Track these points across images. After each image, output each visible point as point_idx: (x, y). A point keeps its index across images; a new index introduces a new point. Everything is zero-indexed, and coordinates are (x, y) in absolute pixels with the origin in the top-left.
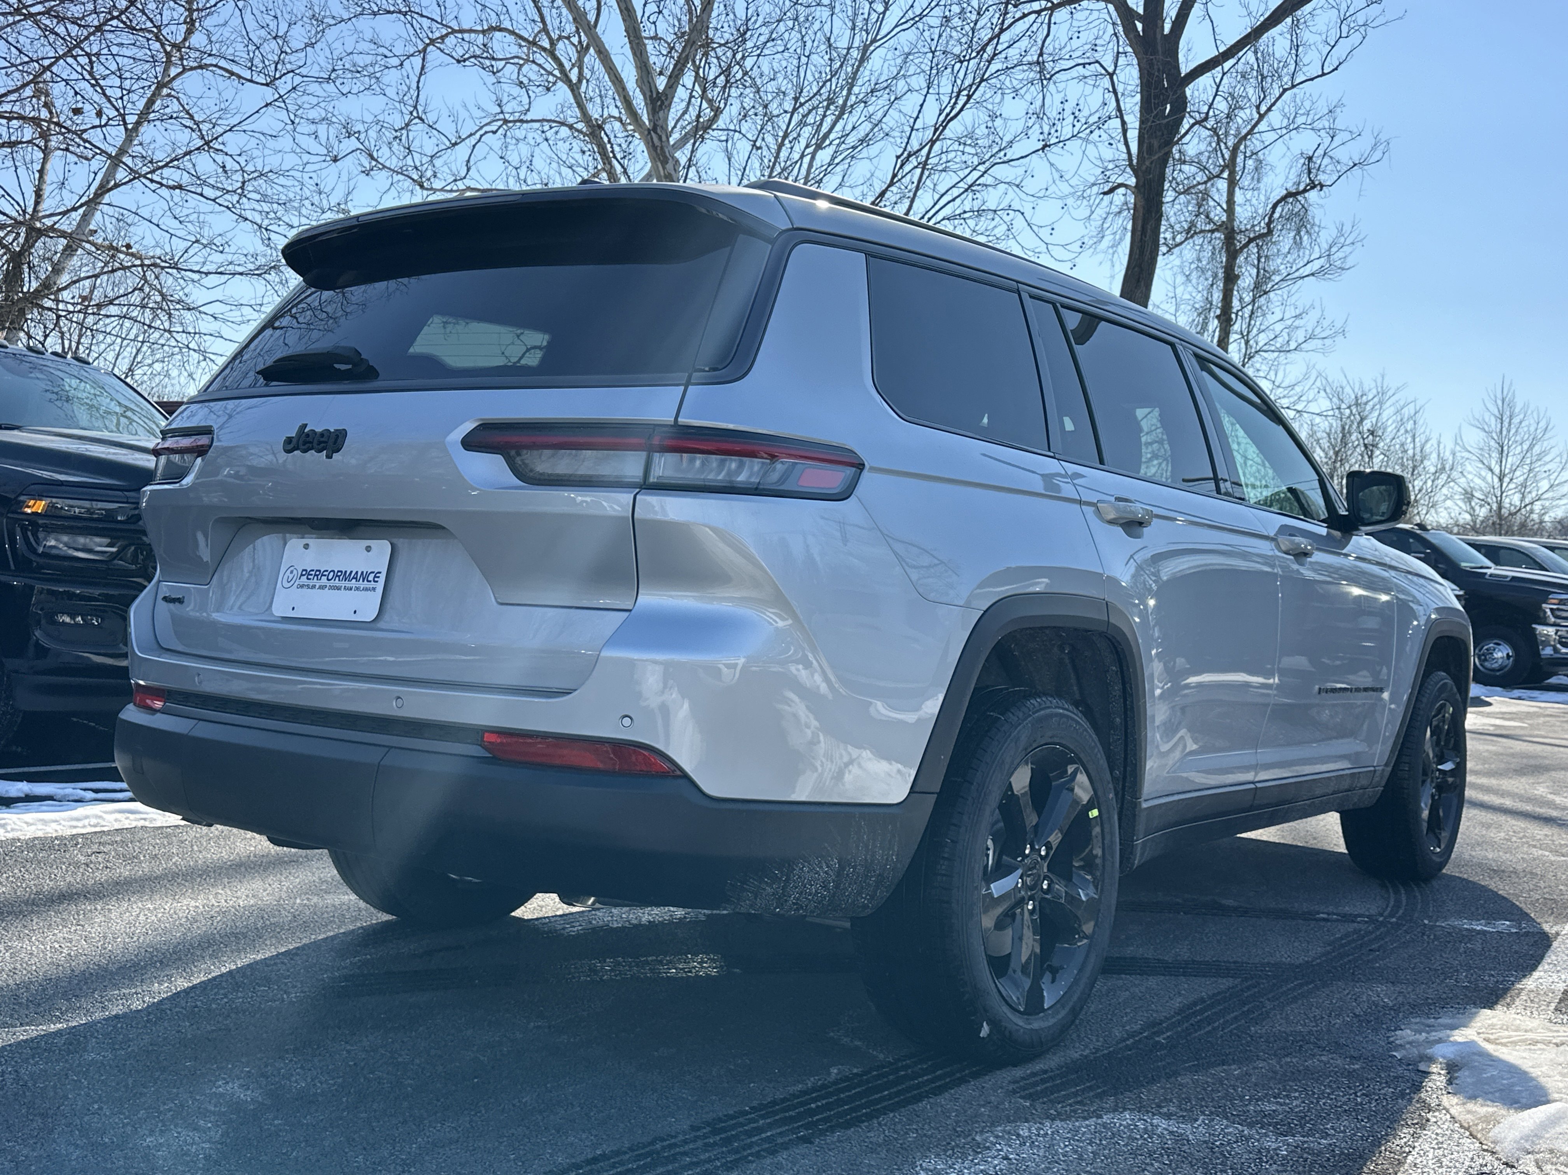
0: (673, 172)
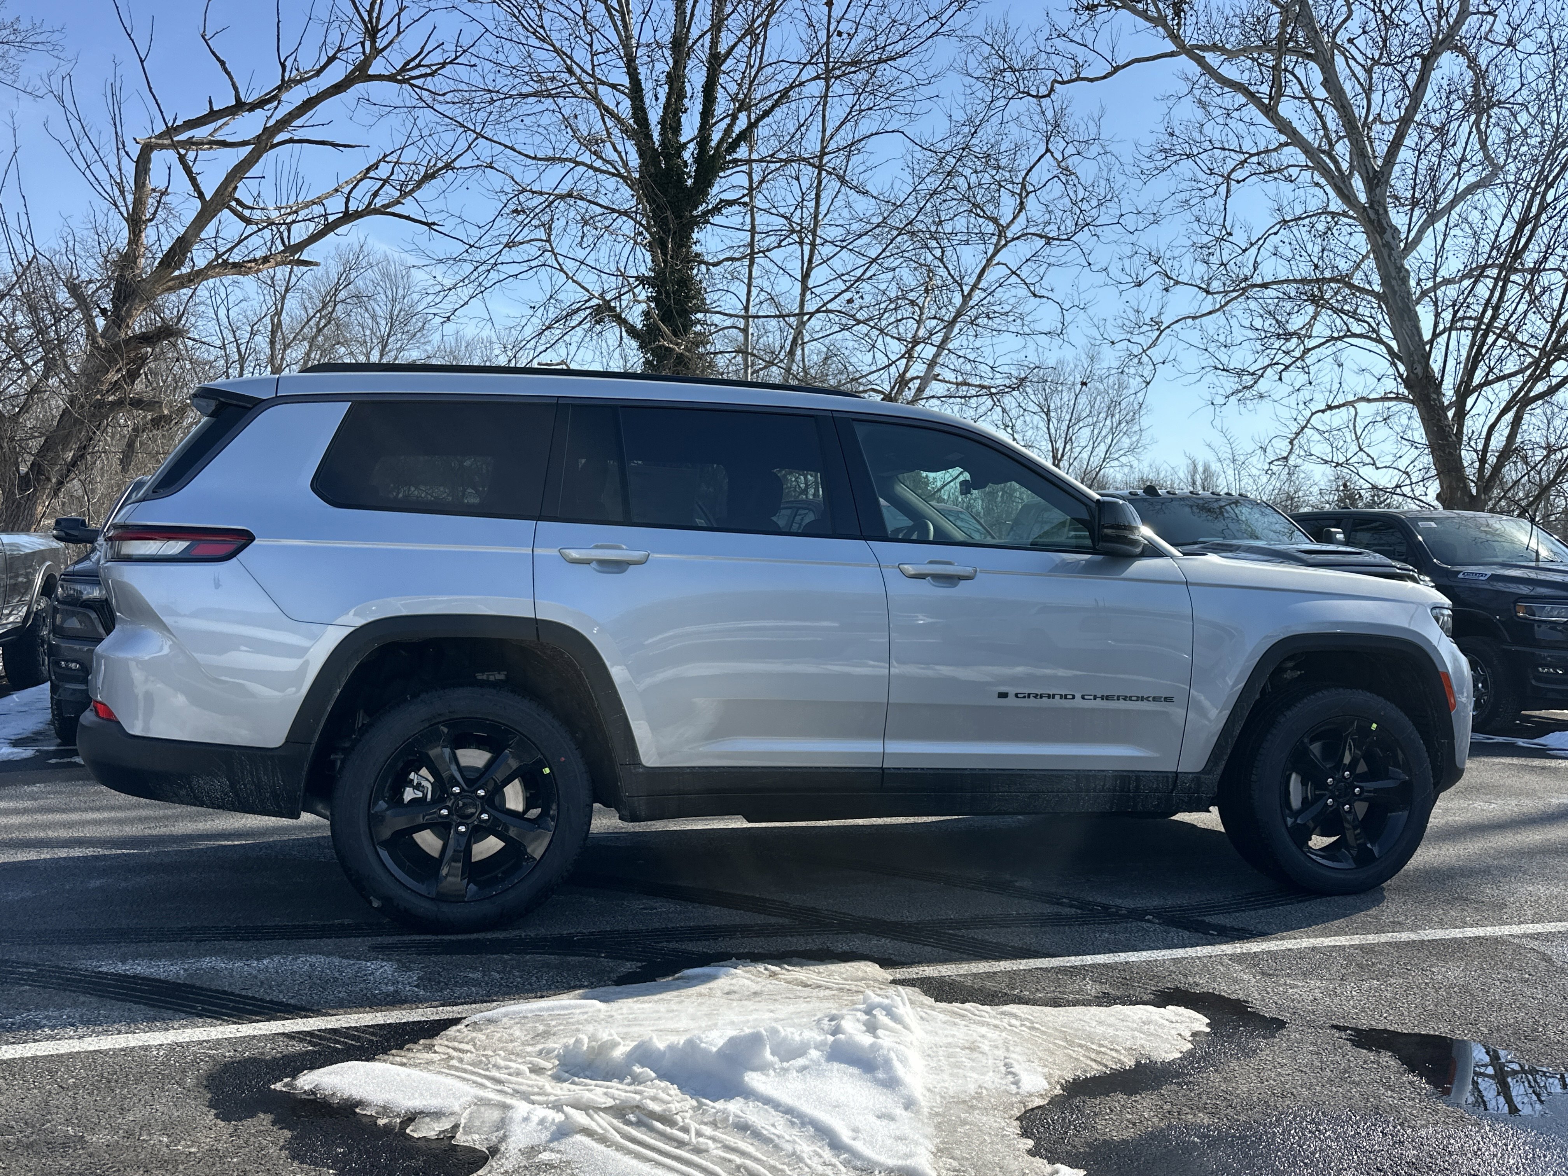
0: (1391, 240)
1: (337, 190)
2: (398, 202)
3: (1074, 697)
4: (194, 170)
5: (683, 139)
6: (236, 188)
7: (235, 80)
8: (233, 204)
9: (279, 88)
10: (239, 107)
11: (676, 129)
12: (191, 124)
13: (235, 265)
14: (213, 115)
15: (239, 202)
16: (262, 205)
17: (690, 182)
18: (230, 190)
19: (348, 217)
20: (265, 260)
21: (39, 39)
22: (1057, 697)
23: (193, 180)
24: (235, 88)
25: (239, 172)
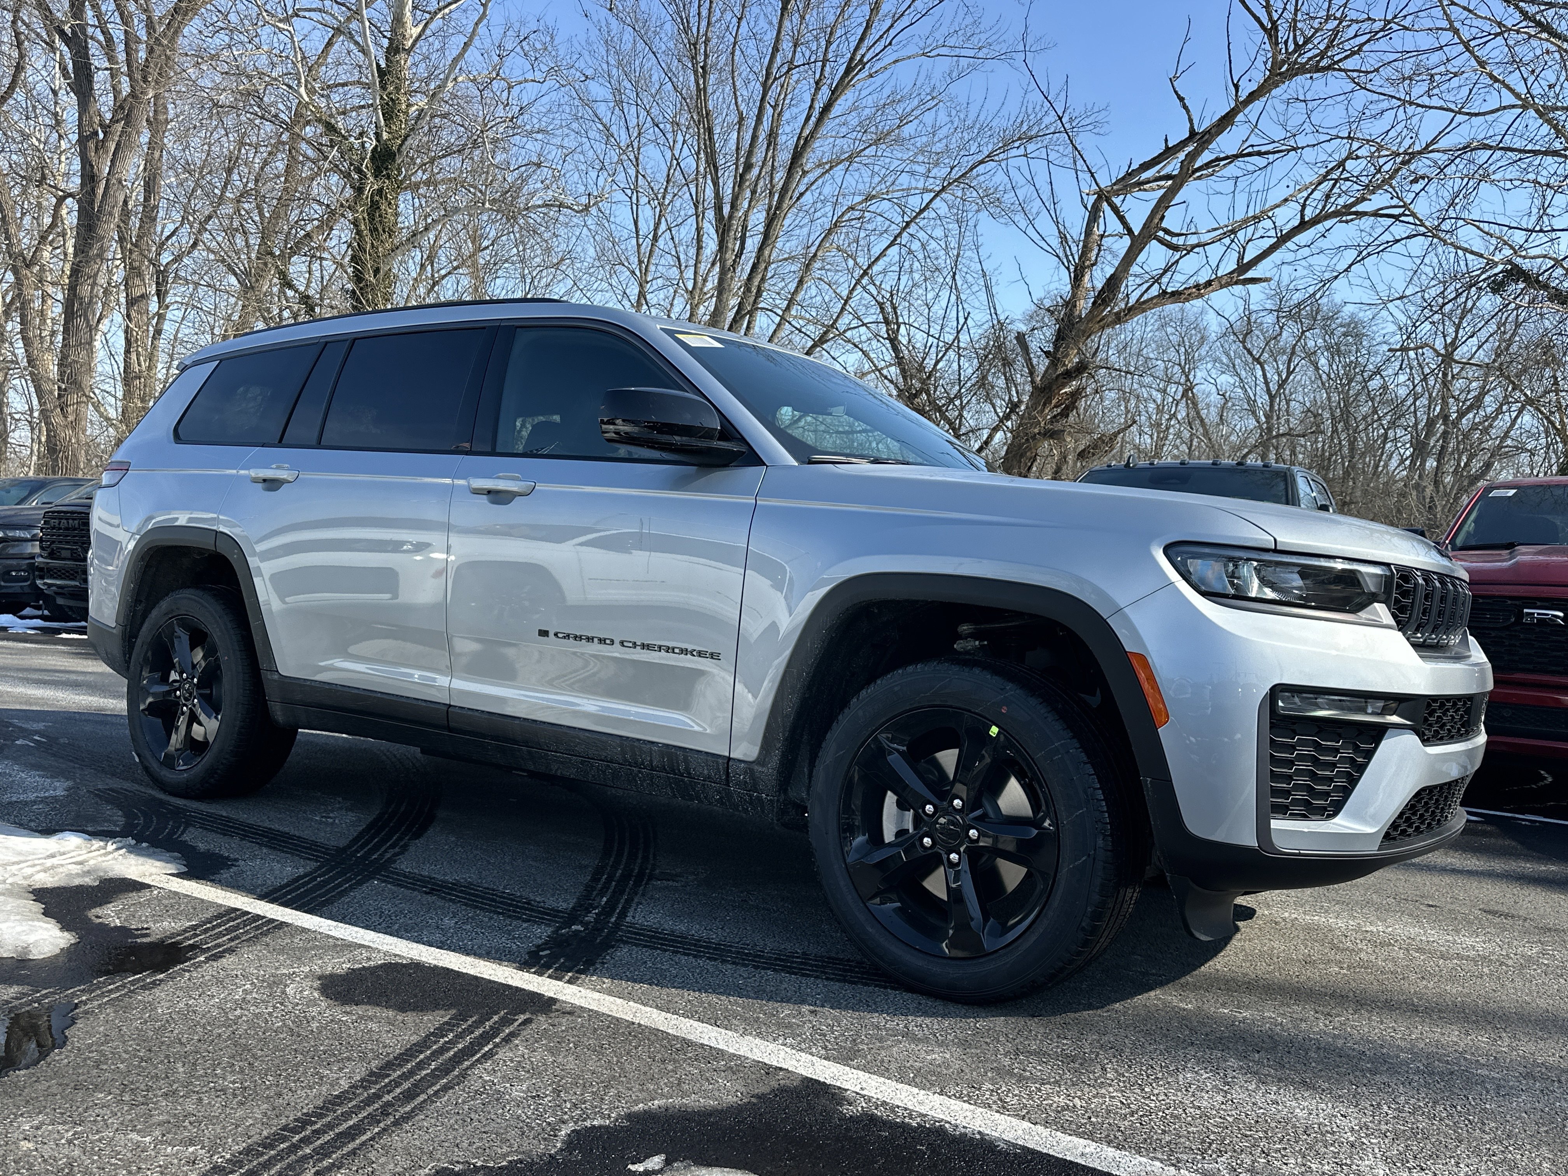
1: (1288, 200)
2: (1363, 199)
4: (1123, 212)
6: (1163, 217)
7: (1192, 115)
8: (1161, 234)
10: (1190, 137)
12: (1144, 166)
13: (1173, 294)
14: (1166, 153)
15: (1167, 231)
16: (1193, 230)
18: (1156, 221)
19: (1303, 225)
20: (1209, 283)
23: (1122, 219)
24: (1191, 121)
25: (1163, 204)
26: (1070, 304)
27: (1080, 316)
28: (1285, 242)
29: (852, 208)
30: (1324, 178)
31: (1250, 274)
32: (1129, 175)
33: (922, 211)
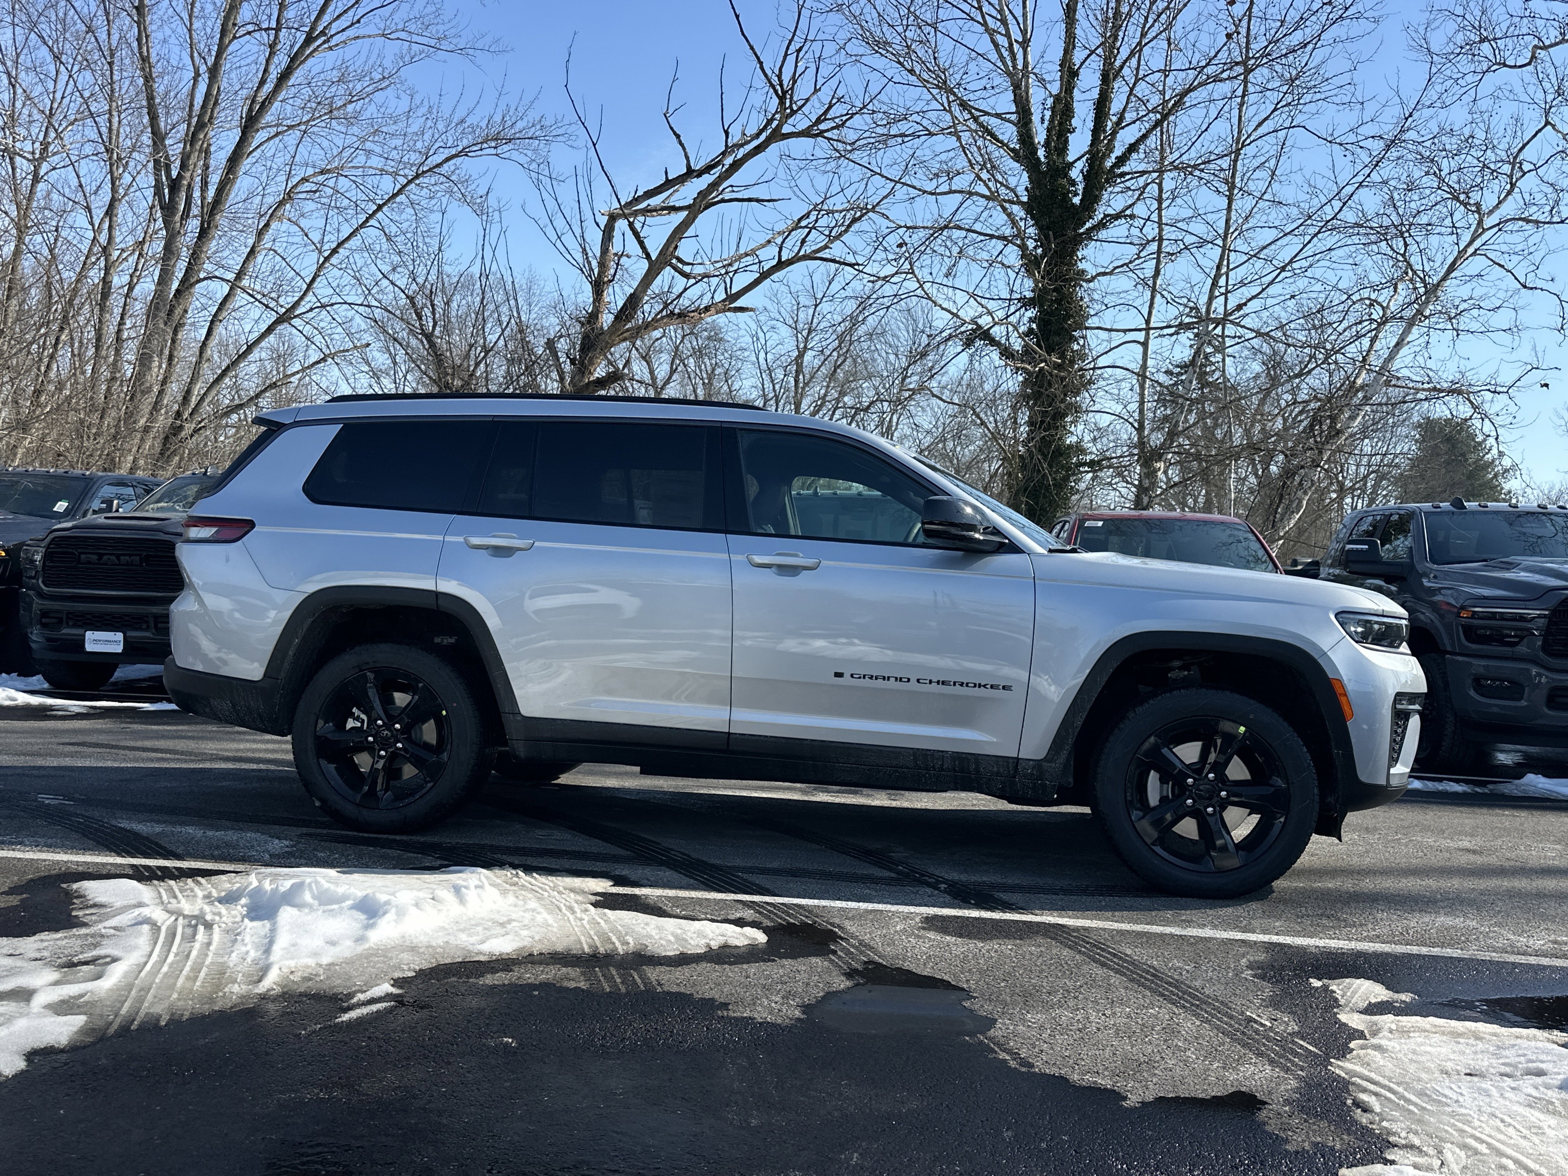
1: (769, 242)
2: (826, 247)
3: (909, 680)
4: (642, 235)
5: (1070, 158)
6: (676, 247)
7: (688, 150)
8: (674, 261)
9: (723, 154)
10: (690, 173)
11: (1062, 149)
12: (650, 194)
13: (679, 315)
14: (668, 184)
15: (679, 260)
16: (700, 261)
17: (1076, 200)
18: (671, 249)
19: (781, 265)
20: (707, 309)
21: (560, 131)
22: (892, 679)
23: (641, 244)
24: (687, 158)
25: (678, 233)
26: (593, 316)
27: (602, 328)
28: (766, 278)
29: (305, 180)
30: (797, 226)
31: (737, 304)
32: (636, 200)
33: (395, 196)
